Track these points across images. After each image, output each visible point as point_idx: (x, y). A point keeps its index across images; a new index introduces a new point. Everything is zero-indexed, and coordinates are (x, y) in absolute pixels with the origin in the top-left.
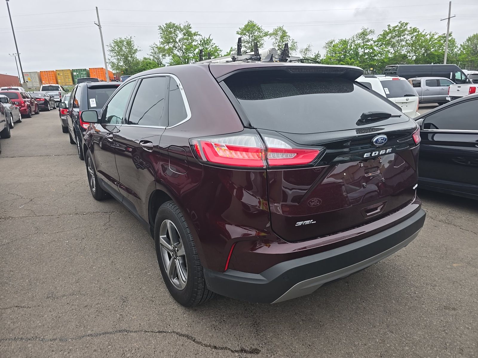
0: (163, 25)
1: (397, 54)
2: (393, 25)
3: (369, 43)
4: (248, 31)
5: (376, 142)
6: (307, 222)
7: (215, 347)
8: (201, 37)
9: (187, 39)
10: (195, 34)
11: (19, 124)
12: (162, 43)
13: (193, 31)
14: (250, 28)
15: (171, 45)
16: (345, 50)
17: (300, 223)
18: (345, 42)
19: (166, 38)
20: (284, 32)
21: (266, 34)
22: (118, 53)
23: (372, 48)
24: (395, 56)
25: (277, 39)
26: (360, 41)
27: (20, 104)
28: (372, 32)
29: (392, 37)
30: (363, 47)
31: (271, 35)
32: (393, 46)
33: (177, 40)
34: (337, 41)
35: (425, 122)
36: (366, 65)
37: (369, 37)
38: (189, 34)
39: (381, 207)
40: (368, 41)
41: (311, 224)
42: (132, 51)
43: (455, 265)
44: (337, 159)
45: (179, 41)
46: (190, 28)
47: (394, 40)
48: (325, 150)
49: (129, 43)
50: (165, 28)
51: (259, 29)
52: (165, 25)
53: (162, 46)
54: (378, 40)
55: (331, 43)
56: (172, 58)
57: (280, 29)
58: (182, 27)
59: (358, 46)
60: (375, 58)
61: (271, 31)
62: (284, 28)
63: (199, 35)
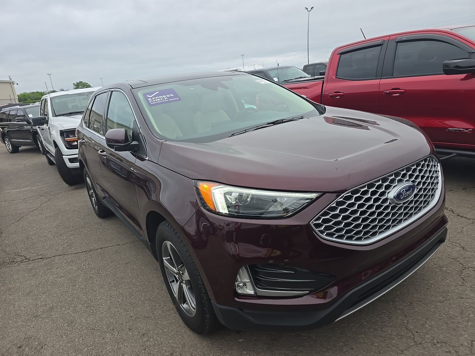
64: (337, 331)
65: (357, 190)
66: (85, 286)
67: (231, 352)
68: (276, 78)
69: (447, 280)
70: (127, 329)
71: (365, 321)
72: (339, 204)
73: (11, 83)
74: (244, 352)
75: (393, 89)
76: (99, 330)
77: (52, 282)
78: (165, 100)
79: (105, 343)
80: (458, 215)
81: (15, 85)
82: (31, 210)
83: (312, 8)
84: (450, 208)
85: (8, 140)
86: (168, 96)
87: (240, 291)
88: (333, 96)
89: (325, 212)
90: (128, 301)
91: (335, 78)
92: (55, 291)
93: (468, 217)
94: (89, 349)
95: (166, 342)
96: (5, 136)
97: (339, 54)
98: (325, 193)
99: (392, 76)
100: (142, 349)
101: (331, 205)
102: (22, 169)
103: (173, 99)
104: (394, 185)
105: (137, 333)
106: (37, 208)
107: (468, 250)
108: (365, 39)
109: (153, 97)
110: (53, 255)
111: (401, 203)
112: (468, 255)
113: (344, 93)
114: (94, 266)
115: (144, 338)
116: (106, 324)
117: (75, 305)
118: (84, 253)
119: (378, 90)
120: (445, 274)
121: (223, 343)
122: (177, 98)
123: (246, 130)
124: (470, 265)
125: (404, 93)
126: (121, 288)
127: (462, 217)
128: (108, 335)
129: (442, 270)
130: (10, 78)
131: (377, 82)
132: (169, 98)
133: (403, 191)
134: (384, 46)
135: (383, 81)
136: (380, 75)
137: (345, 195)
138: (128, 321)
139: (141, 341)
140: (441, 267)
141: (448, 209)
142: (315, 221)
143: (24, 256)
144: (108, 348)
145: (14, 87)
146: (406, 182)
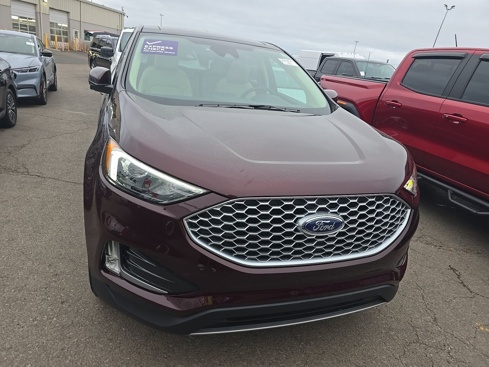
64: (225, 347)
65: (255, 200)
66: (49, 213)
67: (112, 323)
68: (363, 72)
69: (386, 345)
70: (48, 264)
71: (260, 350)
72: (225, 209)
73: (122, 14)
74: (123, 329)
75: (454, 115)
76: (27, 255)
77: (28, 200)
78: (161, 51)
79: (21, 269)
80: (462, 283)
81: (125, 17)
82: (66, 132)
83: (453, 7)
84: (460, 271)
85: (94, 65)
86: (167, 48)
87: (108, 265)
88: (390, 104)
89: (205, 213)
90: (70, 240)
91: (399, 84)
92: (24, 208)
93: (472, 289)
94: (6, 268)
95: (68, 290)
96: (92, 61)
97: (413, 57)
98: (212, 192)
99: (460, 98)
100: (44, 287)
101: (214, 208)
102: (91, 95)
103: (169, 52)
104: (309, 212)
105: (52, 271)
106: (73, 132)
107: (439, 324)
108: (457, 46)
109: (151, 45)
110: (49, 176)
111: (314, 236)
112: (435, 330)
113: (402, 104)
114: (71, 198)
115: (53, 278)
116: (37, 253)
117: (27, 227)
118: (73, 184)
119: (439, 112)
120: (389, 339)
121: (112, 312)
122: (174, 53)
123: (219, 105)
124: (426, 341)
125: (465, 122)
126: (75, 226)
127: (464, 286)
128: (29, 263)
129: (389, 333)
130: (123, 9)
131: (440, 100)
132: (166, 50)
133: (320, 223)
134: (465, 61)
135: (448, 102)
136: (447, 94)
137: (236, 203)
138: (55, 258)
139: (49, 279)
140: (391, 329)
141: (457, 272)
142: (190, 218)
143: (28, 169)
144: (20, 274)
145: (123, 18)
146: (331, 214)
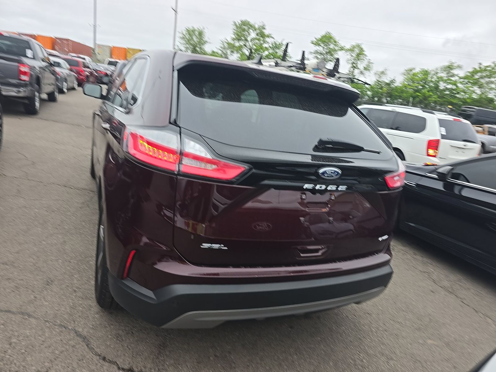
0: (238, 22)
1: (483, 96)
2: (485, 64)
3: (453, 79)
4: (324, 42)
5: (323, 173)
6: (216, 246)
7: (104, 359)
8: (273, 40)
9: (259, 40)
10: (268, 36)
11: (73, 92)
12: (233, 39)
13: (266, 32)
14: (326, 40)
15: (242, 43)
16: (425, 81)
17: (206, 245)
18: (426, 73)
19: (238, 35)
20: (362, 50)
21: (342, 49)
22: (188, 41)
23: (455, 85)
24: (481, 98)
25: (352, 56)
26: (444, 75)
27: (78, 73)
28: (459, 67)
29: (482, 77)
30: (445, 81)
31: (347, 50)
32: (481, 87)
33: (249, 39)
34: (417, 70)
35: (454, 171)
36: (445, 101)
37: (455, 72)
38: (262, 35)
39: (324, 250)
40: (453, 76)
41: (219, 250)
42: (202, 42)
43: (429, 342)
44: (266, 182)
45: (251, 40)
46: (264, 29)
47: (482, 81)
48: (250, 169)
49: (201, 34)
50: (239, 25)
51: (335, 42)
52: (240, 22)
53: (232, 42)
54: (466, 78)
55: (411, 70)
56: (240, 56)
57: (358, 46)
58: (257, 26)
59: (441, 79)
60: (458, 96)
61: (348, 47)
62: (363, 47)
63: (273, 38)
